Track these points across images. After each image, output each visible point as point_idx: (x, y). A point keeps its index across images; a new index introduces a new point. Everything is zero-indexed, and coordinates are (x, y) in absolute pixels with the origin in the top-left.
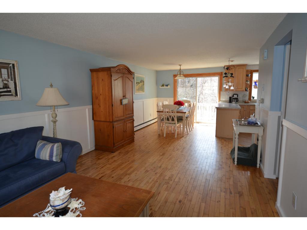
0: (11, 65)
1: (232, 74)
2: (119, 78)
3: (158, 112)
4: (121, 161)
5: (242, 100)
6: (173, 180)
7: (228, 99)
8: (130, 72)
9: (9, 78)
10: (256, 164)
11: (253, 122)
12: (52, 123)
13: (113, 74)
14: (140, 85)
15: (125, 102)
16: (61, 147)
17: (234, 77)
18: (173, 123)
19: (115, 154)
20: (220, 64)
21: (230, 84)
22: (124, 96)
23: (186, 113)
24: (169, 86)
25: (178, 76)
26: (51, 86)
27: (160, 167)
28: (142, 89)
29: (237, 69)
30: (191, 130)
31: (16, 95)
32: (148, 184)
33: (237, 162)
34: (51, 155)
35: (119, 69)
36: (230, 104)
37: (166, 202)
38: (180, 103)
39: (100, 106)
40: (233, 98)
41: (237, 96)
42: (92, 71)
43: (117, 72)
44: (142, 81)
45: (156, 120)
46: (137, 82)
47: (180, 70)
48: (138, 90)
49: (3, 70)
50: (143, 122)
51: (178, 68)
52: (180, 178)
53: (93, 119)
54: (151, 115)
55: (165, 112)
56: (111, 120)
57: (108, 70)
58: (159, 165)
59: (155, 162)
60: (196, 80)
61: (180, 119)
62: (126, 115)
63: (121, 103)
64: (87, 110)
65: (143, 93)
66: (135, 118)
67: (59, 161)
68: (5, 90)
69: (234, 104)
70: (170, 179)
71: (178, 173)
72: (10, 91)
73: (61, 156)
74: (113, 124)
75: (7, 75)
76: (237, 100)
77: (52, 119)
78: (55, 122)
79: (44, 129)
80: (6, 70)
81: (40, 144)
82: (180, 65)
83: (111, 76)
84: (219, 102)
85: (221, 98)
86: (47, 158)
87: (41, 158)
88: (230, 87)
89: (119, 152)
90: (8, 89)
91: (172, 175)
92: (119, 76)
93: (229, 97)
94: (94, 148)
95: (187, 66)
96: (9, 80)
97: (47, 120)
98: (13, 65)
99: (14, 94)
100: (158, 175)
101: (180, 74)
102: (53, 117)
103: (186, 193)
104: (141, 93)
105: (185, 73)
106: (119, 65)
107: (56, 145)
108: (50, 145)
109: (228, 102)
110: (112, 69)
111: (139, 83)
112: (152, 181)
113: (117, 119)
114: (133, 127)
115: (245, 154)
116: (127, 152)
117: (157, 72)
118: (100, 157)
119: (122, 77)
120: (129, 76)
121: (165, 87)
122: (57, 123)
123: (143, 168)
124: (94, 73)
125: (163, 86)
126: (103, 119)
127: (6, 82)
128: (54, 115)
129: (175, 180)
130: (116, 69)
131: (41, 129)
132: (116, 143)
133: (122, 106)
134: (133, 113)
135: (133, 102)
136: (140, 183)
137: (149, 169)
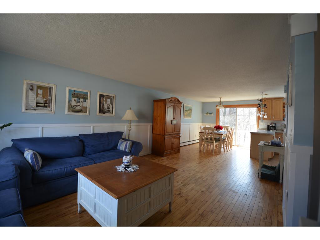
0: (112, 97)
1: (265, 105)
2: (171, 106)
3: (200, 132)
4: (167, 163)
5: (280, 129)
6: (201, 179)
7: (266, 127)
8: (180, 103)
9: (110, 104)
10: (279, 180)
11: (276, 143)
12: (128, 131)
13: (167, 103)
14: (188, 112)
15: (174, 122)
16: (131, 144)
17: (267, 107)
18: (211, 142)
19: (164, 158)
20: (255, 97)
21: (263, 113)
22: (173, 119)
23: (222, 135)
24: (212, 114)
25: (218, 106)
26: (130, 109)
27: (194, 170)
28: (190, 115)
29: (274, 102)
30: (228, 150)
31: (113, 113)
32: (182, 178)
33: (261, 176)
34: (125, 148)
35: (172, 100)
36: (268, 131)
37: (192, 190)
38: (219, 128)
39: (157, 124)
40: (271, 127)
41: (275, 125)
42: (155, 101)
43: (170, 102)
44: (190, 110)
45: (198, 141)
46: (186, 110)
47: (220, 101)
48: (187, 116)
49: (108, 99)
50: (189, 141)
51: (218, 100)
52: (207, 179)
53: (152, 133)
54: (196, 136)
55: (205, 133)
56: (163, 134)
57: (164, 101)
58: (194, 169)
59: (191, 167)
60: (236, 110)
61: (217, 140)
62: (175, 132)
63: (171, 123)
64: (149, 126)
65: (191, 119)
66: (181, 135)
67: (129, 152)
68: (108, 110)
69: (271, 132)
70: (200, 178)
71: (207, 176)
72: (110, 111)
73: (130, 149)
74: (165, 137)
75: (109, 102)
76: (275, 128)
77: (128, 128)
78: (130, 130)
79: (124, 133)
80: (109, 99)
81: (120, 141)
82: (220, 98)
83: (166, 105)
84: (258, 129)
85: (259, 126)
86: (123, 149)
87: (120, 149)
88: (264, 115)
89: (167, 157)
90: (109, 110)
91: (202, 176)
92: (172, 105)
93: (267, 125)
94: (151, 153)
95: (226, 99)
96: (110, 105)
97: (126, 129)
98: (113, 97)
99: (111, 113)
100: (191, 174)
101: (220, 105)
102: (129, 127)
103: (209, 188)
104: (188, 118)
105: (225, 104)
106: (172, 97)
107: (129, 142)
108: (126, 142)
109: (267, 129)
110: (167, 100)
111: (187, 111)
112: (186, 177)
113: (168, 134)
114: (179, 143)
115: (270, 171)
116: (173, 158)
117: (203, 103)
118: (154, 158)
119: (174, 105)
120: (179, 105)
121: (209, 115)
122: (131, 131)
123: (182, 169)
124: (156, 103)
125: (207, 114)
126: (158, 133)
127: (109, 106)
128: (130, 126)
129: (203, 179)
130: (170, 100)
131: (122, 133)
132: (166, 151)
133: (172, 125)
134: (180, 131)
135: (180, 124)
136: (177, 177)
137: (185, 170)
